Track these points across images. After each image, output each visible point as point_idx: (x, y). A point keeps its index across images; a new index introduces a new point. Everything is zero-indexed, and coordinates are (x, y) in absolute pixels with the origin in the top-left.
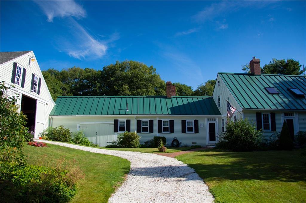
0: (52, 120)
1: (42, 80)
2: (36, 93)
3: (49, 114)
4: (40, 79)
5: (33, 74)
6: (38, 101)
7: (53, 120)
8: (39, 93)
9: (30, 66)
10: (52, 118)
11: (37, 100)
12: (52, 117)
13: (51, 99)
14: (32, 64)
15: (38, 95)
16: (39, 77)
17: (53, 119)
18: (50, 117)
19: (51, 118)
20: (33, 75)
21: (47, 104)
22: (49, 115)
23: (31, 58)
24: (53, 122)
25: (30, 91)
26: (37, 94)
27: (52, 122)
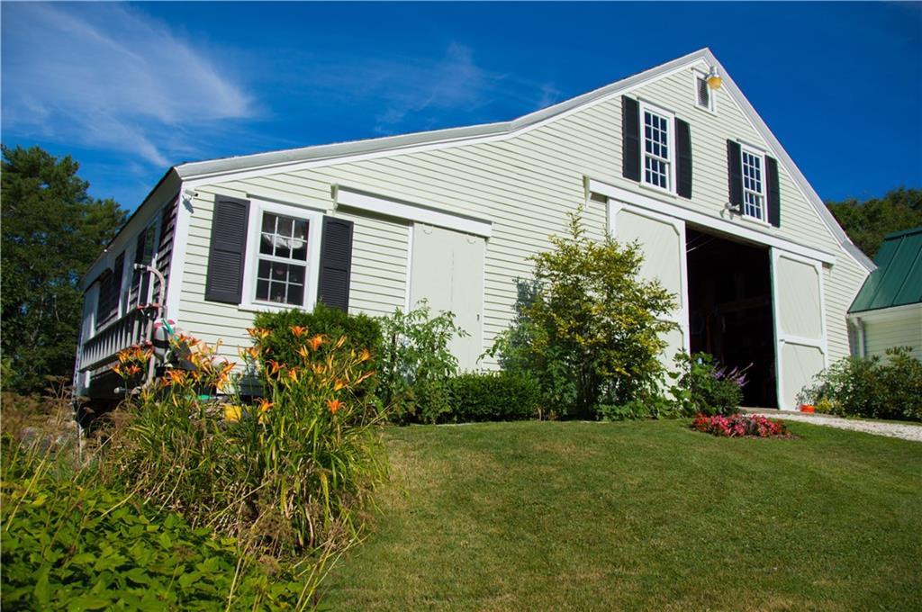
0: (864, 331)
1: (780, 165)
2: (764, 220)
3: (847, 309)
4: (771, 163)
5: (728, 141)
6: (774, 251)
7: (868, 333)
8: (775, 219)
9: (709, 110)
10: (864, 325)
11: (769, 247)
12: (859, 319)
13: (845, 245)
14: (715, 104)
15: (773, 230)
16: (763, 154)
17: (868, 329)
18: (854, 317)
19: (856, 323)
20: (733, 148)
21: (827, 265)
22: (848, 313)
23: (707, 76)
24: (868, 339)
25: (727, 211)
26: (766, 223)
27: (865, 342)
